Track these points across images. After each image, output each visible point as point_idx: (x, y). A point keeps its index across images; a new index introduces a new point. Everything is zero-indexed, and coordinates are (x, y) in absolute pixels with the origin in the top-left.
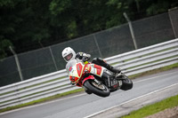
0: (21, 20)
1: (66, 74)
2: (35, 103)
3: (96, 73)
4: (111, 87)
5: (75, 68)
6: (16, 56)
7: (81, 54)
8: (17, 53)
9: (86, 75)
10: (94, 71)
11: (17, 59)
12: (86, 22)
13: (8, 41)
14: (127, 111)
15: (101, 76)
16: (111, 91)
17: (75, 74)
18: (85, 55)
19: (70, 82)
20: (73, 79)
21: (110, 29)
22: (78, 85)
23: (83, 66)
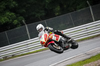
0: (29, 5)
1: (39, 40)
2: (37, 52)
3: (55, 40)
4: (65, 48)
5: (43, 36)
6: (26, 25)
7: (47, 28)
8: (27, 24)
9: (50, 40)
10: (54, 38)
11: (27, 27)
12: (65, 6)
13: (22, 17)
14: (89, 56)
15: (58, 41)
16: (64, 50)
17: (43, 40)
18: (50, 28)
19: (40, 44)
20: (42, 43)
21: (79, 10)
22: (45, 46)
23: (48, 35)
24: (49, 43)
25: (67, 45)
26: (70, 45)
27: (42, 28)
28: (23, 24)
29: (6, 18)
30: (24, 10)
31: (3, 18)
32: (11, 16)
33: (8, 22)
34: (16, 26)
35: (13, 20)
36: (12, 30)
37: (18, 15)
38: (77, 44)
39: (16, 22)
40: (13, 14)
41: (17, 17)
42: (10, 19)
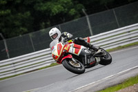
3: (74, 52)
6: (87, 16)
7: (65, 33)
10: (72, 50)
11: (88, 19)
15: (78, 54)
18: (68, 34)
23: (63, 46)
24: (64, 58)
25: (92, 60)
28: (83, 15)
29: (59, 6)
31: (56, 6)
32: (66, 4)
33: (62, 12)
34: (73, 17)
35: (69, 9)
36: (67, 23)
37: (76, 2)
38: (109, 58)
39: (73, 11)
41: (75, 4)
42: (65, 8)
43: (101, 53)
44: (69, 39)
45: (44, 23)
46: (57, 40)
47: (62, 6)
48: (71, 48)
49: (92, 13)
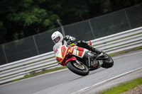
3: (77, 55)
6: (62, 27)
15: (82, 57)
23: (67, 48)
24: (68, 60)
25: (95, 62)
26: (101, 63)
27: (59, 38)
29: (33, 16)
30: (59, 6)
31: (29, 17)
38: (111, 61)
39: (47, 22)
40: (43, 10)
42: (39, 18)
43: (103, 56)
44: (72, 42)
45: (17, 34)
46: (60, 43)
47: (36, 16)
48: (75, 51)
49: (67, 24)
